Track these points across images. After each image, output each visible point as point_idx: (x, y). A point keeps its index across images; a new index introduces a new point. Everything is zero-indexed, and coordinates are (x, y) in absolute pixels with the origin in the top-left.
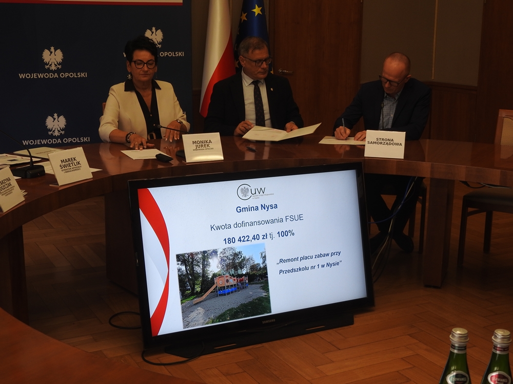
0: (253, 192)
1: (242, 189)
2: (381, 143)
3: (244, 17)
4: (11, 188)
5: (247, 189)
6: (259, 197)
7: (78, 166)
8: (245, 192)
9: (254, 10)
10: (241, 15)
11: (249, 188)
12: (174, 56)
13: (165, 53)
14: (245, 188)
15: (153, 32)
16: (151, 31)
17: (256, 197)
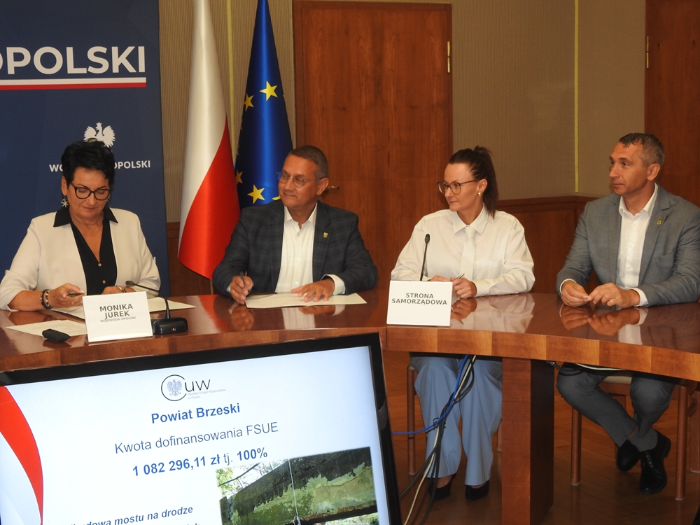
0: (190, 388)
1: (170, 384)
2: (414, 301)
3: (249, 103)
5: (179, 383)
6: (199, 395)
8: (175, 387)
9: (264, 91)
10: (245, 100)
11: (183, 382)
12: (133, 167)
13: (119, 163)
14: (174, 381)
15: (97, 131)
16: (95, 129)
17: (194, 396)
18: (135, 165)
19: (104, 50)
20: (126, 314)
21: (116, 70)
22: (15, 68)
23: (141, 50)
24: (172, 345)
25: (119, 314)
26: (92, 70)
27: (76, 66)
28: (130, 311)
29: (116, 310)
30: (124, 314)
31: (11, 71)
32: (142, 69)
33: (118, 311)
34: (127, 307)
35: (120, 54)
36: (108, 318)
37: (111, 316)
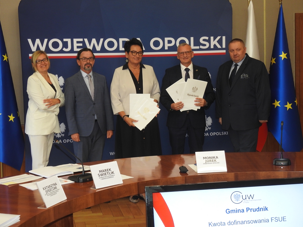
0: (244, 198)
1: (235, 195)
3: (273, 61)
4: (56, 190)
5: (239, 195)
6: (249, 201)
7: (112, 174)
8: (237, 197)
9: (281, 56)
10: (272, 60)
11: (241, 195)
14: (237, 194)
17: (246, 202)
19: (207, 38)
20: (215, 161)
21: (212, 47)
22: (168, 47)
23: (224, 38)
24: (236, 176)
25: (212, 161)
26: (202, 47)
27: (194, 45)
28: (217, 160)
29: (210, 159)
30: (214, 161)
31: (166, 48)
32: (224, 46)
34: (215, 157)
35: (214, 40)
36: (207, 162)
37: (208, 161)
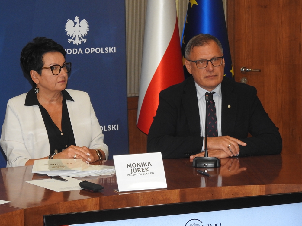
3: (194, 1)
5: (198, 225)
11: (201, 225)
12: (102, 52)
13: (92, 49)
14: (194, 223)
15: (75, 23)
16: (74, 21)
18: (104, 50)
20: (146, 169)
25: (141, 170)
29: (139, 167)
30: (145, 170)
33: (141, 168)
34: (147, 164)
36: (133, 173)
37: (135, 171)
